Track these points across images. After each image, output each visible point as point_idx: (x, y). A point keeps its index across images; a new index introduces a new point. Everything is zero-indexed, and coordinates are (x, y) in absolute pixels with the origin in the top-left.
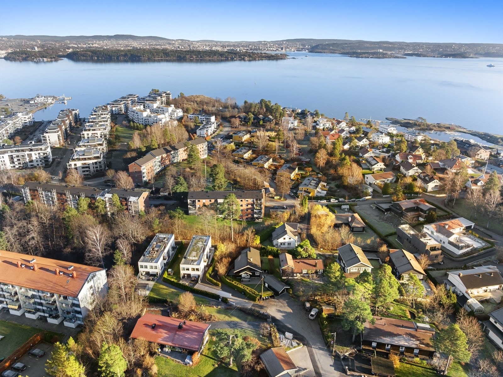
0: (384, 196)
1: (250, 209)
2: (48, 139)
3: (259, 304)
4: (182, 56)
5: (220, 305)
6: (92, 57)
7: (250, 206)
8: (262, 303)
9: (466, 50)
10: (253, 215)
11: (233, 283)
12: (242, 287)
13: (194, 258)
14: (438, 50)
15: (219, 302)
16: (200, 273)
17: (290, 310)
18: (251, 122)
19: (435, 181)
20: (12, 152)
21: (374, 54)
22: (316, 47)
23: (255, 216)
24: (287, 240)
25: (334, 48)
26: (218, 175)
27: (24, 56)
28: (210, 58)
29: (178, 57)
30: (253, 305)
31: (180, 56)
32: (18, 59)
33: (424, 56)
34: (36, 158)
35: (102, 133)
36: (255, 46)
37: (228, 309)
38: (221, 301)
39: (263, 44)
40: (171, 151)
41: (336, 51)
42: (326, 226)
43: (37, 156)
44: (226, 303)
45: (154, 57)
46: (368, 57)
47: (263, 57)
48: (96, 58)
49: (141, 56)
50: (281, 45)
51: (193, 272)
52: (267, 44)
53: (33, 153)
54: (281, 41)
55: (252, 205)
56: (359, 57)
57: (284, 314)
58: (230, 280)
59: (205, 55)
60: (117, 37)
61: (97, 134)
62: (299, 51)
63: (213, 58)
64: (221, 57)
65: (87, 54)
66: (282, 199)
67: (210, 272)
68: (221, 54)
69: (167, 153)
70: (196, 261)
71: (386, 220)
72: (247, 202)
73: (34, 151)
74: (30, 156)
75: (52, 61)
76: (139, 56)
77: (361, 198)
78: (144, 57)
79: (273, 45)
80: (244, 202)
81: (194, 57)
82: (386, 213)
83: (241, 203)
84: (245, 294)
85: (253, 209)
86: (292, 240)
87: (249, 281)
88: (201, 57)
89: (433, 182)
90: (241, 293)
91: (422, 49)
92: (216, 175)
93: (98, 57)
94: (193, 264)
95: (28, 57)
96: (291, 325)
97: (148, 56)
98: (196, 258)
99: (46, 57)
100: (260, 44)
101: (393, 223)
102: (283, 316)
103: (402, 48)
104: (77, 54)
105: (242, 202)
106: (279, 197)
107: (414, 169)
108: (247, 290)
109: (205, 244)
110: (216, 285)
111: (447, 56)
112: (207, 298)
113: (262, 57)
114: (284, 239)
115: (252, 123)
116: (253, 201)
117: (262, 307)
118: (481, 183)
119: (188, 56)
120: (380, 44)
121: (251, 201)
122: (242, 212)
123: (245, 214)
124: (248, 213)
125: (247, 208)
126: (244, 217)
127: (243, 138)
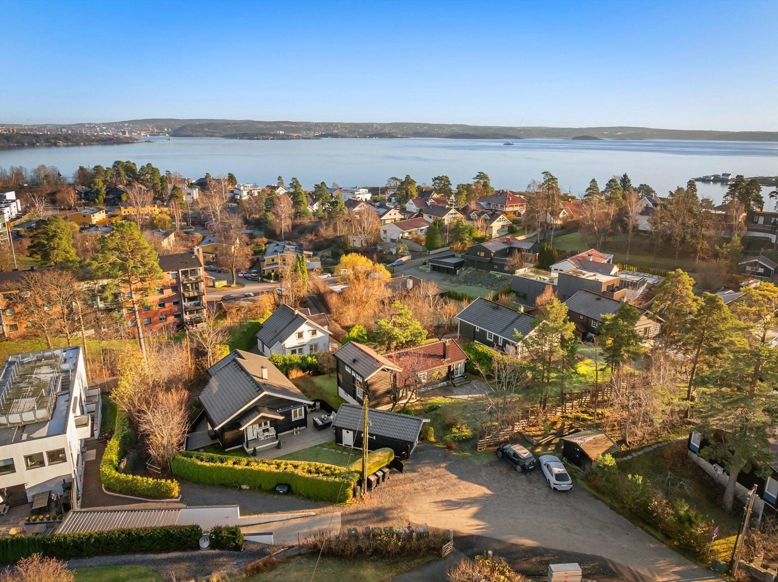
0: (432, 252)
1: (169, 299)
3: (362, 506)
5: (218, 566)
7: (168, 293)
8: (371, 501)
9: (390, 130)
10: (180, 316)
11: (229, 464)
12: (273, 468)
13: (28, 417)
14: (358, 131)
15: (206, 557)
16: (69, 468)
17: (478, 490)
18: (101, 198)
19: (501, 217)
21: (274, 135)
22: (183, 128)
23: (187, 317)
24: (307, 338)
25: (210, 130)
26: (57, 240)
30: (347, 520)
33: (343, 137)
36: (72, 130)
37: (257, 570)
38: (212, 546)
39: (87, 127)
41: (215, 134)
42: (372, 302)
44: (237, 548)
46: (268, 139)
47: (93, 141)
50: (121, 128)
51: (38, 470)
52: (94, 127)
54: (119, 123)
55: (175, 288)
56: (253, 139)
57: (474, 509)
58: (212, 460)
62: (155, 135)
66: (234, 285)
67: (115, 458)
70: (40, 424)
71: (464, 283)
72: (160, 282)
77: (393, 262)
79: (107, 129)
82: (458, 271)
84: (290, 491)
85: (177, 299)
86: (319, 334)
87: (278, 447)
89: (498, 219)
90: (273, 491)
91: (337, 130)
92: (51, 238)
94: (29, 439)
96: (530, 538)
98: (42, 414)
100: (81, 128)
101: (481, 282)
102: (475, 516)
103: (310, 129)
106: (225, 283)
107: (450, 212)
108: (299, 472)
109: (65, 367)
110: (159, 494)
111: (371, 136)
112: (138, 557)
113: (91, 141)
114: (300, 335)
115: (105, 200)
116: (178, 278)
117: (380, 514)
118: (564, 213)
120: (279, 125)
121: (170, 277)
122: (146, 314)
123: (156, 318)
124: (166, 312)
125: (161, 300)
126: (157, 326)
127: (92, 218)
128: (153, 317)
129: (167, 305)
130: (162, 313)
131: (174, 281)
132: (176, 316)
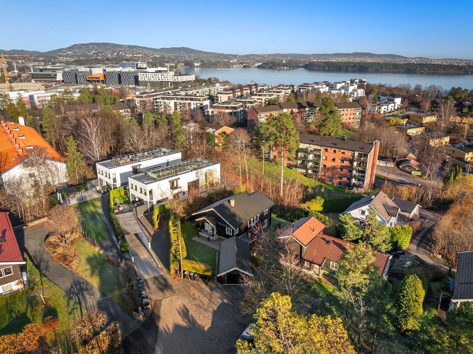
1: (346, 167)
2: (220, 99)
4: (412, 69)
6: (324, 67)
7: (346, 163)
10: (349, 179)
20: (177, 99)
23: (354, 181)
27: (271, 65)
28: (444, 72)
29: (407, 69)
31: (410, 69)
32: (266, 68)
34: (194, 108)
35: (267, 100)
40: (306, 107)
43: (195, 106)
45: (382, 69)
48: (327, 68)
49: (369, 68)
53: (192, 102)
55: (351, 161)
59: (439, 68)
60: (356, 55)
61: (262, 99)
63: (449, 72)
64: (459, 70)
65: (321, 65)
68: (459, 68)
69: (299, 108)
72: (343, 155)
73: (194, 101)
74: (190, 104)
75: (290, 69)
76: (367, 68)
78: (371, 68)
80: (339, 155)
81: (426, 69)
83: (333, 156)
85: (350, 169)
88: (434, 70)
93: (329, 68)
95: (273, 66)
97: (376, 67)
99: (286, 66)
104: (312, 65)
105: (335, 154)
106: (419, 173)
116: (353, 156)
117: (166, 287)
119: (418, 69)
121: (350, 154)
122: (332, 171)
123: (337, 176)
124: (343, 174)
125: (341, 166)
126: (336, 180)
127: (424, 119)
128: (335, 174)
129: (344, 170)
130: (340, 174)
131: (351, 157)
132: (348, 179)
